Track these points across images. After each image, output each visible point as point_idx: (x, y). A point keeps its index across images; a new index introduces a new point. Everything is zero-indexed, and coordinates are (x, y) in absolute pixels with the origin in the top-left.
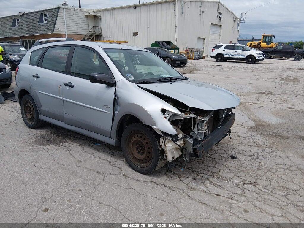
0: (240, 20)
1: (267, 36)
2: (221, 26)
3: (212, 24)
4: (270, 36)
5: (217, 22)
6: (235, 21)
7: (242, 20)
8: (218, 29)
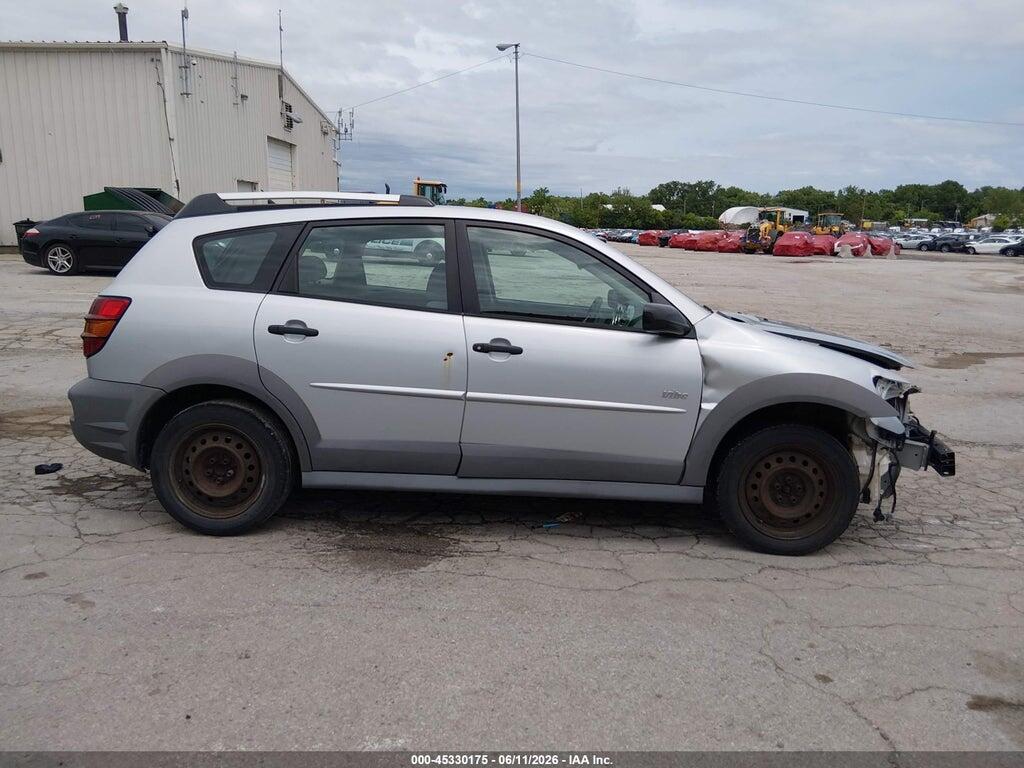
0: (338, 132)
1: (429, 185)
2: (291, 146)
3: (270, 138)
4: (437, 186)
5: (281, 134)
6: (325, 133)
7: (342, 131)
8: (284, 154)
